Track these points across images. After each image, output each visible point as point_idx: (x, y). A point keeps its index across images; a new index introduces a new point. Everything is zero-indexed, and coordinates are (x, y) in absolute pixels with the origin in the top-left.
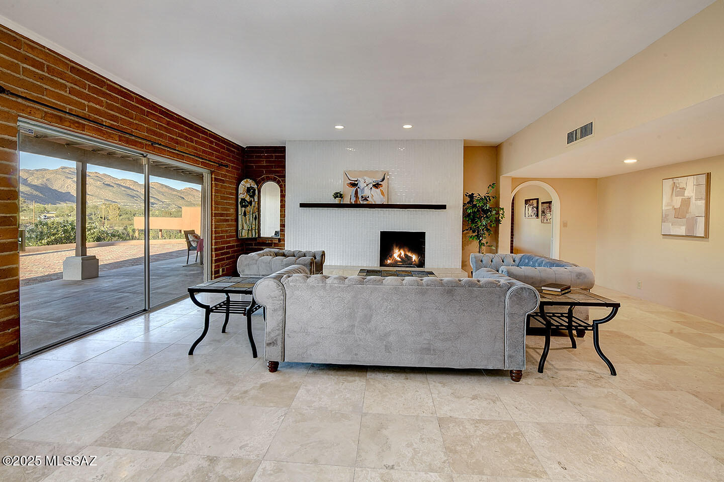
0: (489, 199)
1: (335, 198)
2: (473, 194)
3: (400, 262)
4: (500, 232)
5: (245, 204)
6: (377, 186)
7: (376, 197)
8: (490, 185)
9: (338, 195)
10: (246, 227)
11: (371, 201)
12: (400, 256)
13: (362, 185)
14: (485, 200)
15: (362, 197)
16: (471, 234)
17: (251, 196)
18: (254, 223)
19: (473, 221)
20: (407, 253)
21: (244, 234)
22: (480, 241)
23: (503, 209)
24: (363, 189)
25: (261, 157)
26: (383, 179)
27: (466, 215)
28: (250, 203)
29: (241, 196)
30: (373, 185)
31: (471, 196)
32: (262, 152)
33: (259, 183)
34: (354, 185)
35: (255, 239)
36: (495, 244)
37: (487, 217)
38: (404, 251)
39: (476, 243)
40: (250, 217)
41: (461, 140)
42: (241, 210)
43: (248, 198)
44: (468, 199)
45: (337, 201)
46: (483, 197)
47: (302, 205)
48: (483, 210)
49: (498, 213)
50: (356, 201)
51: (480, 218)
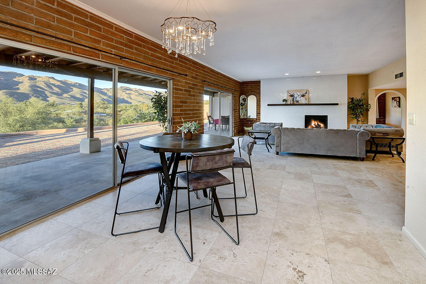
0: (362, 100)
1: (283, 102)
2: (353, 98)
3: (315, 127)
4: (369, 115)
5: (242, 105)
6: (303, 96)
7: (303, 100)
8: (362, 94)
9: (284, 100)
10: (242, 114)
11: (301, 103)
12: (315, 124)
13: (296, 96)
14: (360, 100)
15: (296, 101)
16: (352, 116)
17: (244, 102)
18: (245, 112)
19: (353, 110)
20: (319, 123)
21: (242, 117)
22: (357, 119)
23: (370, 104)
24: (297, 97)
25: (248, 86)
26: (306, 93)
27: (349, 107)
28: (244, 104)
29: (241, 102)
30: (301, 96)
31: (352, 99)
32: (249, 84)
33: (247, 96)
34: (292, 96)
35: (246, 119)
36: (366, 121)
37: (361, 108)
38: (317, 122)
39: (355, 120)
40: (244, 110)
41: (346, 74)
42: (241, 107)
43: (243, 103)
44: (351, 100)
45: (284, 103)
46: (359, 99)
47: (268, 105)
48: (359, 105)
49: (367, 106)
50: (293, 103)
51: (357, 109)
